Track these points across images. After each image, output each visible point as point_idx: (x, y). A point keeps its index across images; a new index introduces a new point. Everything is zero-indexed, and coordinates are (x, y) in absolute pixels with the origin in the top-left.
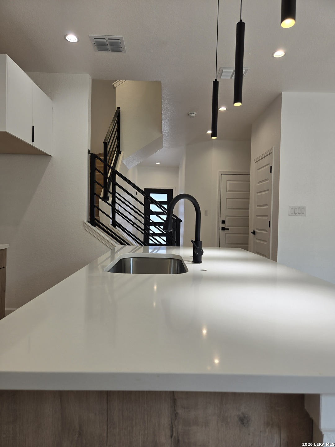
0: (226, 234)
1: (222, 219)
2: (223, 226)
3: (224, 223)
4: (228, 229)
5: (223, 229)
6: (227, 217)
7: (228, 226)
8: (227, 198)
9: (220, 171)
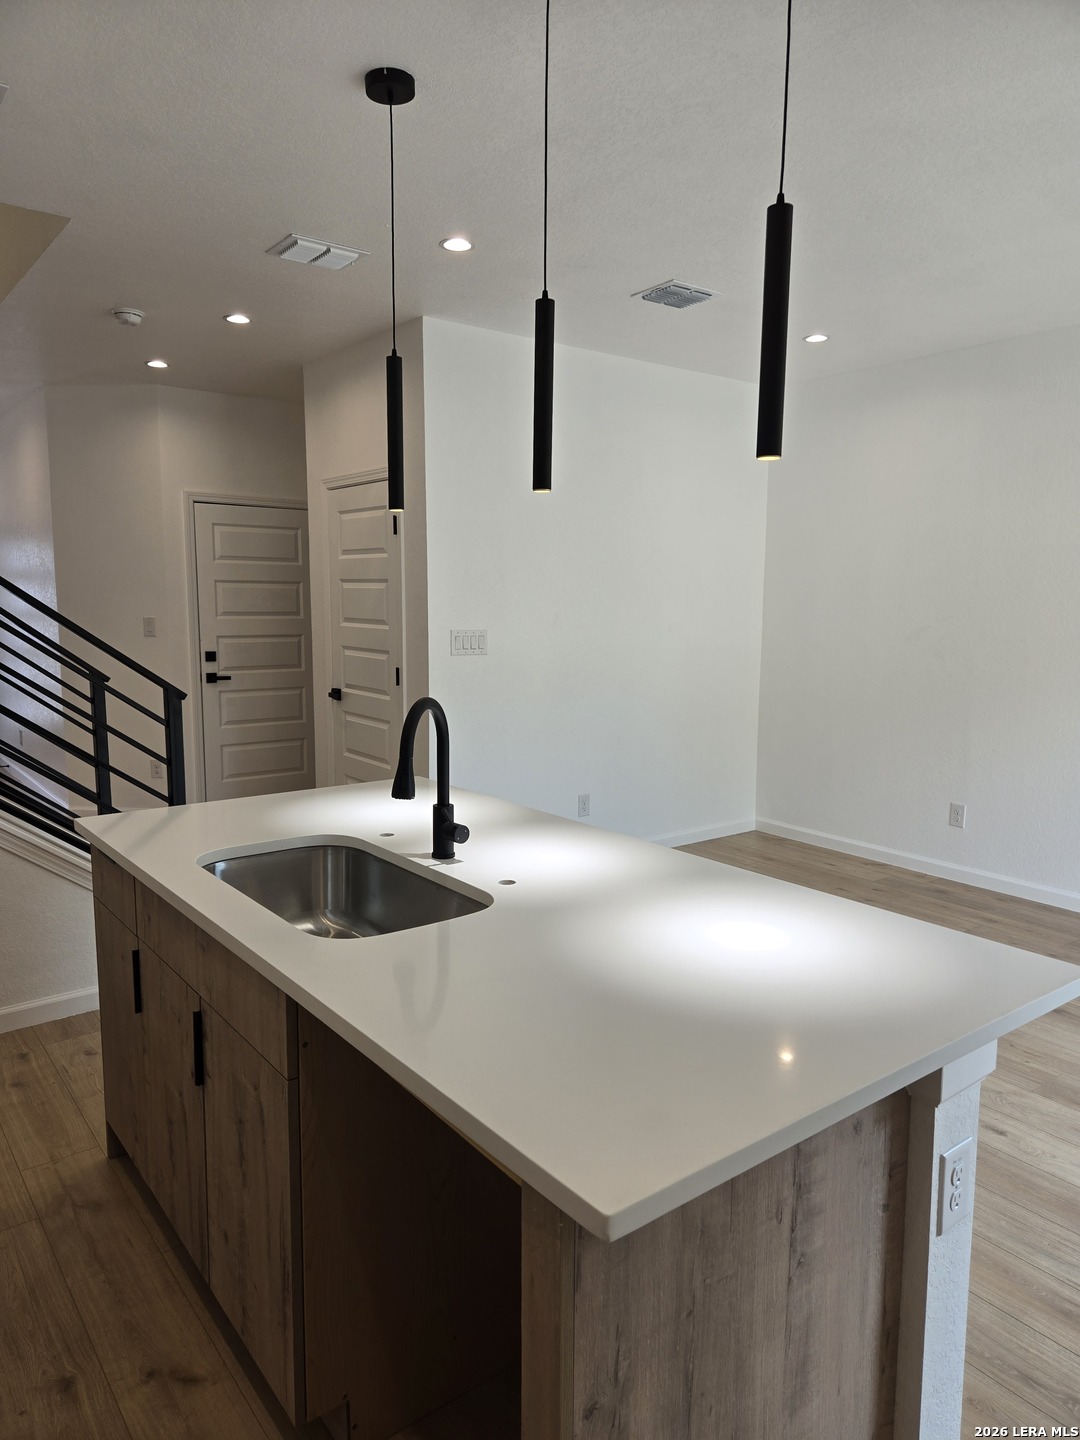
0: (220, 692)
1: (207, 647)
2: (209, 668)
3: (214, 660)
4: (229, 678)
5: (212, 678)
6: (221, 640)
7: (226, 669)
8: (216, 581)
9: (186, 489)
